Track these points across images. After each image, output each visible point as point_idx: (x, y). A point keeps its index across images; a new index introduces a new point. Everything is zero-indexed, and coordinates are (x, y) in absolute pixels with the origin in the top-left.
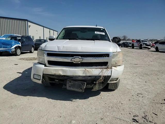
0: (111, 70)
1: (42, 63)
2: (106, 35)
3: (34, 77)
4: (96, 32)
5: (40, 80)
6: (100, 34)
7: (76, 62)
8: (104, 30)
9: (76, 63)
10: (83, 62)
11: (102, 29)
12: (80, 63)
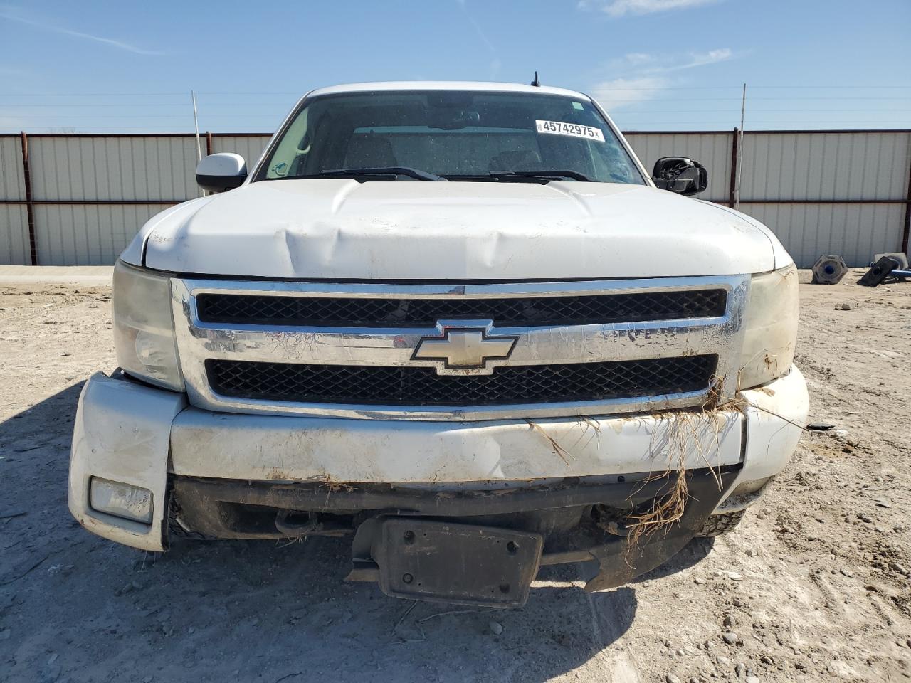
0: (741, 416)
1: (158, 377)
2: (616, 147)
3: (96, 505)
4: (541, 126)
5: (149, 524)
6: (575, 134)
7: (455, 367)
8: (591, 107)
9: (461, 373)
10: (514, 361)
11: (578, 106)
12: (487, 371)
